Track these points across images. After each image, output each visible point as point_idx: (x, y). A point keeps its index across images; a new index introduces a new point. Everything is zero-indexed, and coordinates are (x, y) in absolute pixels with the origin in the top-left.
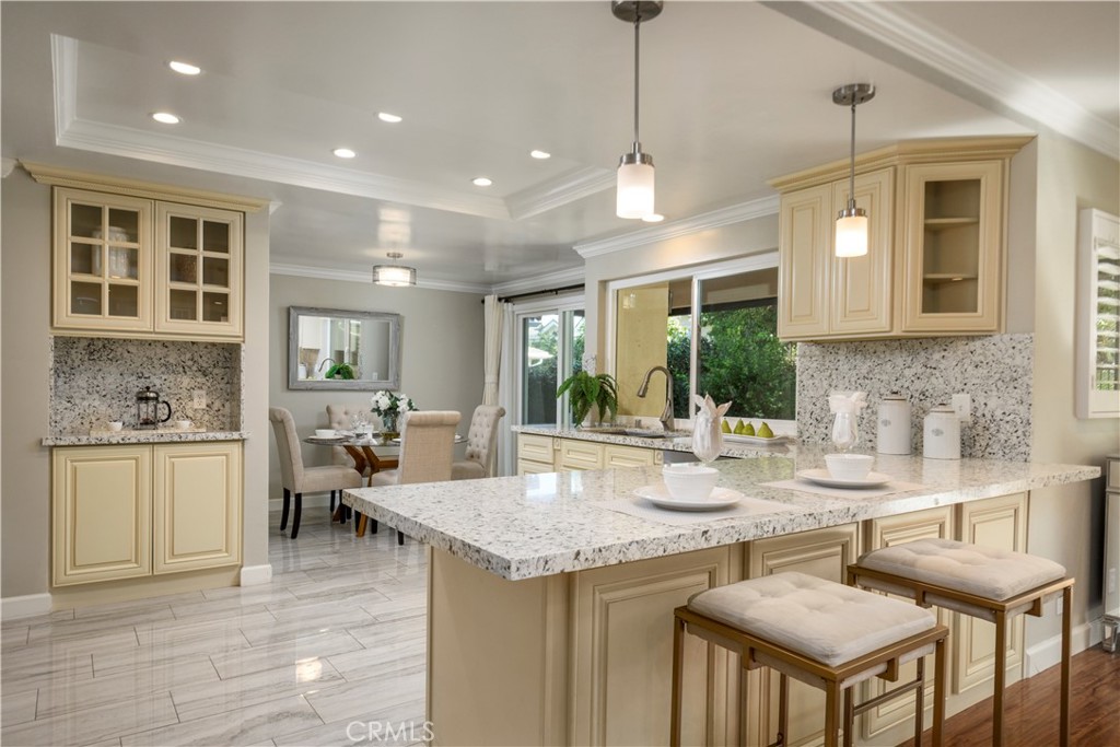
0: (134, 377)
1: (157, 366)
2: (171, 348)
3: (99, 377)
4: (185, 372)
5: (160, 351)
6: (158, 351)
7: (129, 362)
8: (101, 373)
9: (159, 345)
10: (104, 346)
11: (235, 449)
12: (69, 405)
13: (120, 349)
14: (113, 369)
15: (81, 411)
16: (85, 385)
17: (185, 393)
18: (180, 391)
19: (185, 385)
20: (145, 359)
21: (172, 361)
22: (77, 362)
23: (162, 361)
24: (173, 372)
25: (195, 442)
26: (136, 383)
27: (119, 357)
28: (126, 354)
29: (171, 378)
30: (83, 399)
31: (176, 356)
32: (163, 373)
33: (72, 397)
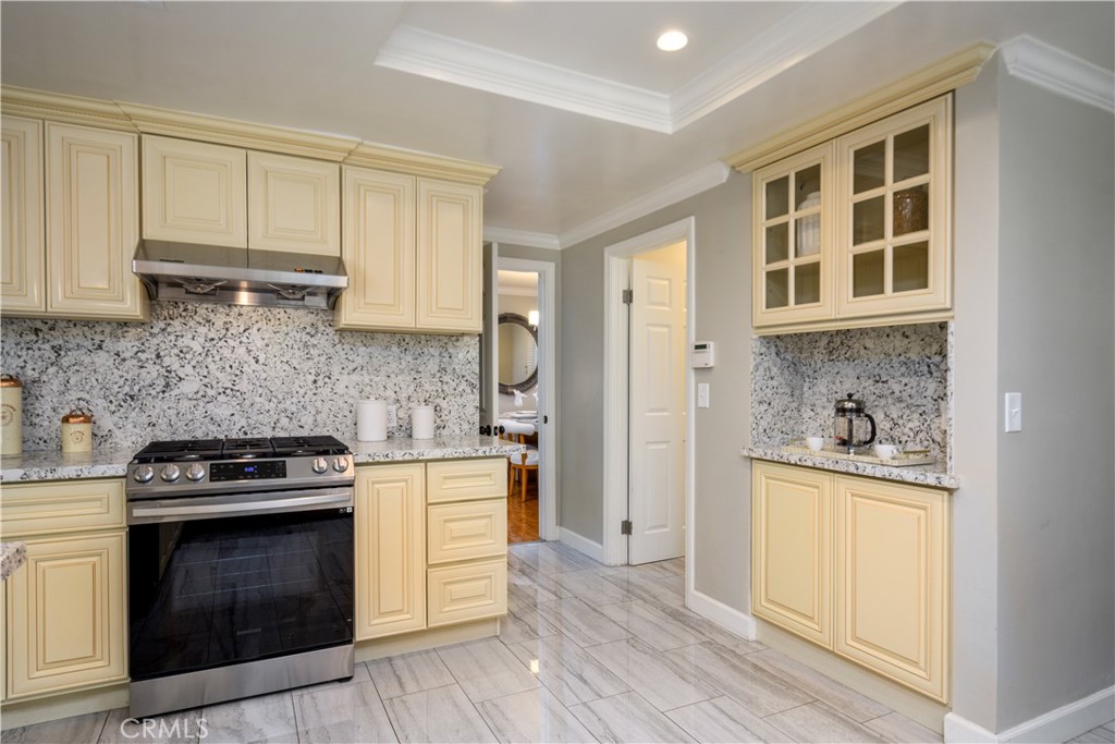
0: (871, 382)
1: (896, 365)
2: (913, 337)
3: (837, 382)
4: (931, 373)
5: (899, 343)
6: (898, 343)
7: (866, 362)
8: (839, 376)
9: (899, 336)
10: (842, 343)
11: (938, 501)
12: (812, 414)
13: (857, 345)
14: (850, 371)
15: (822, 422)
16: (824, 391)
17: (930, 405)
18: (924, 402)
19: (930, 393)
20: (882, 356)
21: (914, 357)
22: (819, 364)
23: (902, 358)
24: (916, 373)
25: (874, 478)
26: (872, 388)
27: (856, 355)
28: (863, 352)
29: (913, 381)
30: (824, 408)
31: (919, 349)
32: (903, 375)
33: (814, 405)
